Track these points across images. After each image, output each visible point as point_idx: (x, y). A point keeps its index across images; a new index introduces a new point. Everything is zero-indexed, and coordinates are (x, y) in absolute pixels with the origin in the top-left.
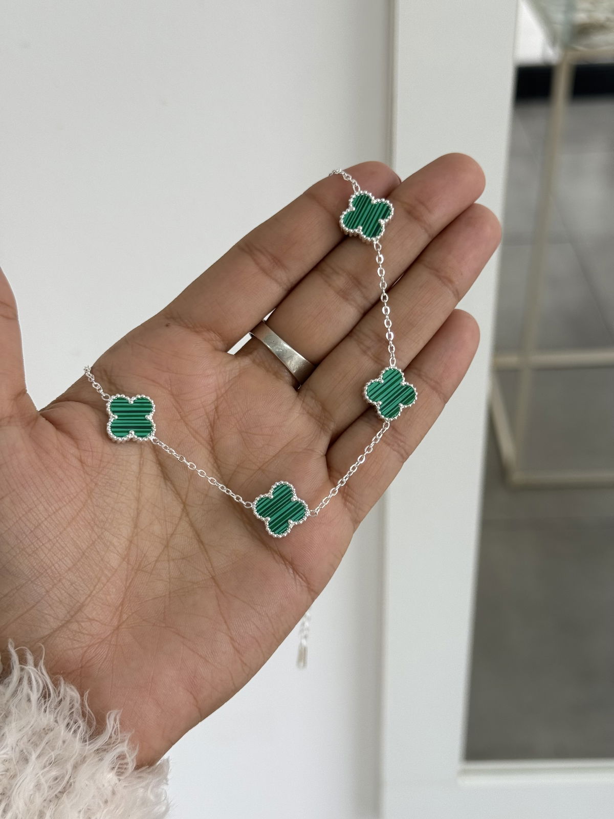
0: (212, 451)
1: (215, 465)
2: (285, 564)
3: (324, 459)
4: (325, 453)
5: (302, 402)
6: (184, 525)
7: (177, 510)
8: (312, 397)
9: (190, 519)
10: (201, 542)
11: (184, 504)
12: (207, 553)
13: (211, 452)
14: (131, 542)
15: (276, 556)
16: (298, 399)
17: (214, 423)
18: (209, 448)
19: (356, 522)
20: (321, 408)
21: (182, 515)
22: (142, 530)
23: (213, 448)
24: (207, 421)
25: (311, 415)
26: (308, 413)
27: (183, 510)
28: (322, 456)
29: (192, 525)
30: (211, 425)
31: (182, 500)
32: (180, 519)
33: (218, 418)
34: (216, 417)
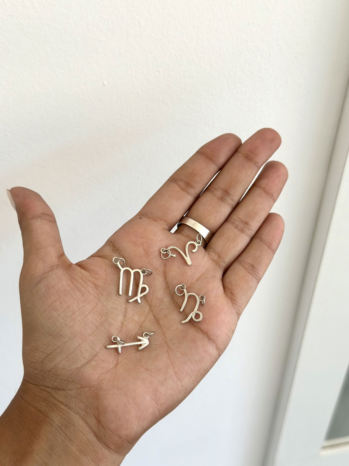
1: (166, 285)
3: (220, 282)
4: (221, 279)
5: (208, 254)
6: (151, 316)
7: (147, 309)
8: (213, 252)
9: (153, 314)
10: (159, 324)
11: (150, 306)
12: (162, 330)
13: (164, 279)
14: (123, 324)
15: (199, 330)
16: (206, 253)
17: (166, 264)
18: (164, 277)
19: (239, 314)
20: (217, 257)
21: (149, 311)
22: (128, 318)
23: (165, 277)
24: (163, 264)
25: (213, 260)
26: (212, 259)
27: (150, 309)
28: (220, 280)
29: (154, 316)
31: (149, 304)
32: (148, 313)
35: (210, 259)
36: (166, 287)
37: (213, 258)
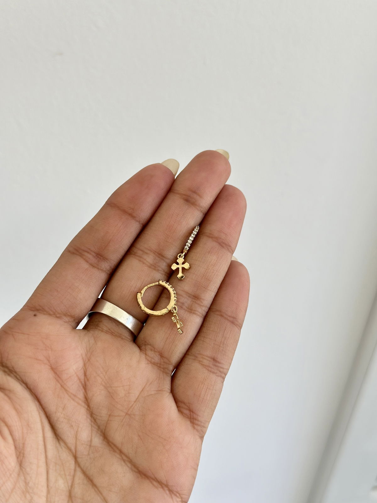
0: (88, 408)
1: (92, 419)
2: (163, 488)
3: (171, 395)
4: (170, 391)
5: (144, 355)
6: (80, 475)
7: (72, 463)
9: (82, 470)
11: (75, 457)
16: (141, 353)
17: (85, 385)
18: (86, 407)
21: (75, 468)
23: (89, 406)
24: (80, 385)
27: (75, 463)
28: (169, 393)
29: (84, 473)
30: (84, 387)
31: (73, 455)
32: (75, 470)
33: (88, 380)
34: (86, 379)
35: (149, 362)
36: (92, 421)
37: (153, 361)
